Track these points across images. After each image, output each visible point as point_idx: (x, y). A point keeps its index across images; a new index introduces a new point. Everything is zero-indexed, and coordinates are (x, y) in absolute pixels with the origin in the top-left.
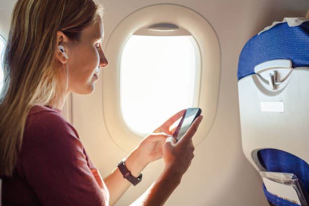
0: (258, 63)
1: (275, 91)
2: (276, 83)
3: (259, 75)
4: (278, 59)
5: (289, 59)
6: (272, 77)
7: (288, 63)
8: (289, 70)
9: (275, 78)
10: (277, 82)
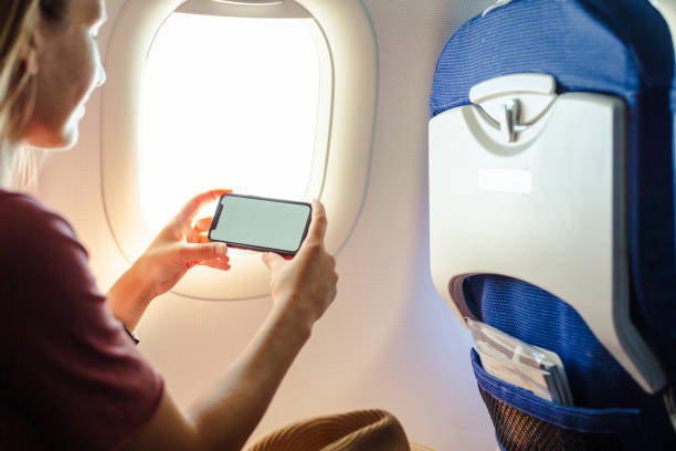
0: (479, 80)
1: (513, 144)
2: (516, 128)
3: (478, 107)
4: (524, 72)
5: (549, 73)
6: (509, 114)
7: (546, 83)
8: (550, 98)
9: (515, 116)
10: (519, 124)
